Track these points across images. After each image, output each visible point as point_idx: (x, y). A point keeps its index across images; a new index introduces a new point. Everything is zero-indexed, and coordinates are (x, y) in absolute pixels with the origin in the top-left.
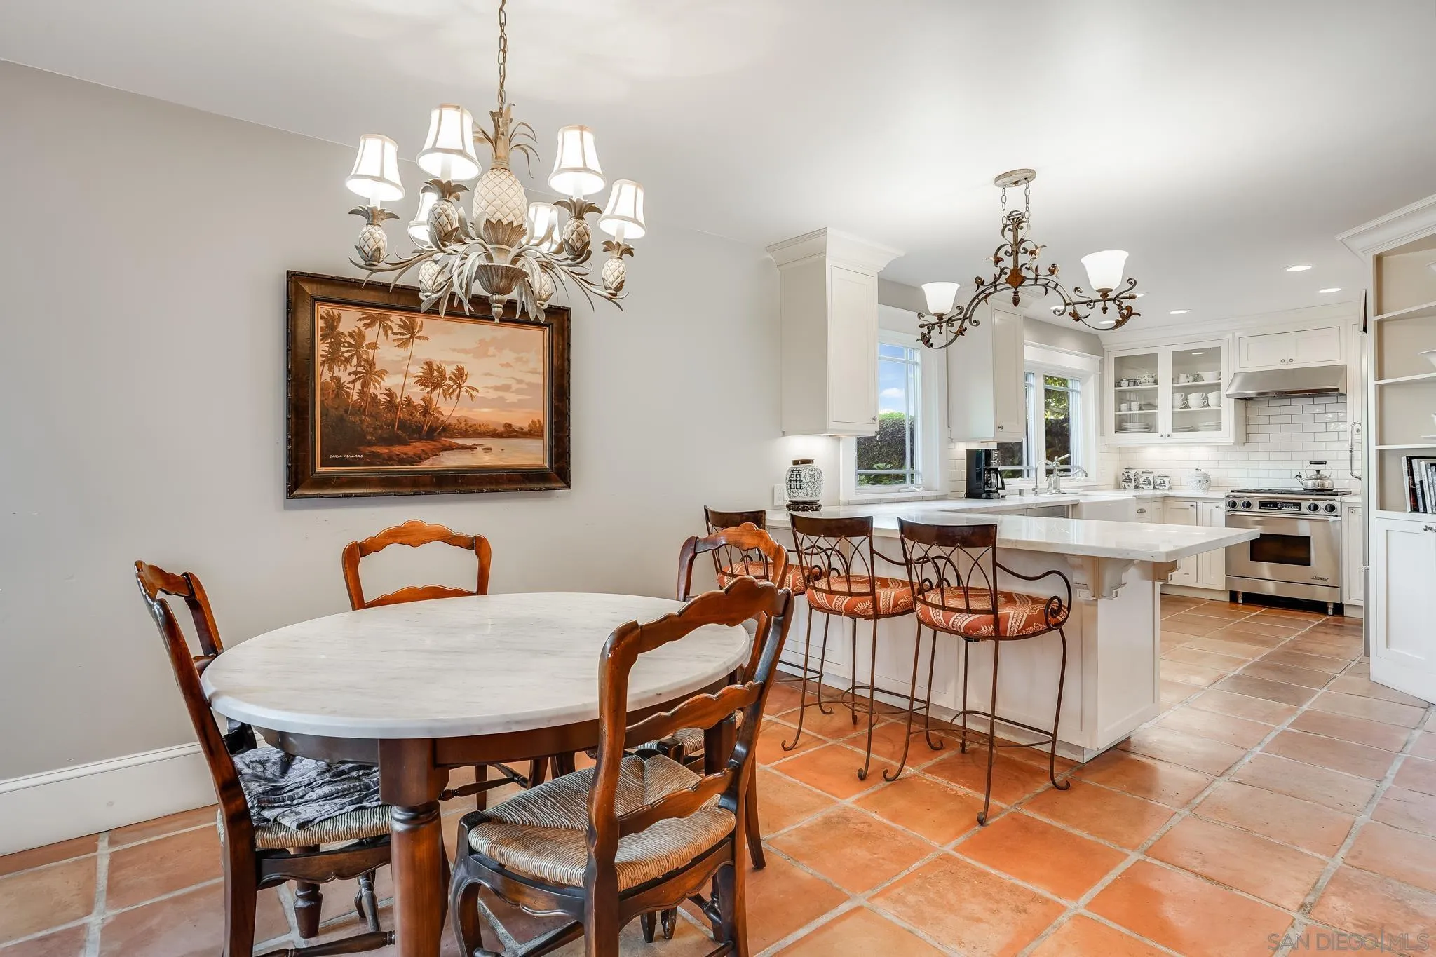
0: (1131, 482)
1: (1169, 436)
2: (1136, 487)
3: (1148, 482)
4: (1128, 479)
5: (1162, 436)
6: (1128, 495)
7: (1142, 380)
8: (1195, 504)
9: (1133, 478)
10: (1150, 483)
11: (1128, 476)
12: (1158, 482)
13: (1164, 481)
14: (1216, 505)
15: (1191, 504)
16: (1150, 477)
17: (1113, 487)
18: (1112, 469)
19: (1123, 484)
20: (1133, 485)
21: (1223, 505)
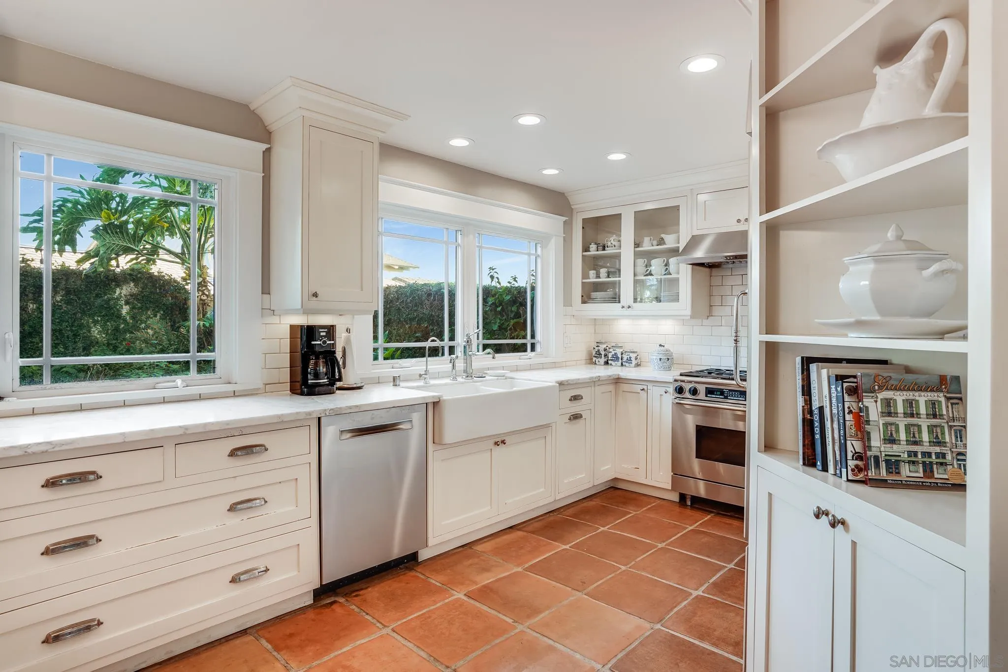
0: (601, 357)
1: (629, 307)
2: (607, 363)
3: (616, 358)
4: (599, 354)
5: (623, 307)
6: (601, 371)
7: (609, 244)
8: (645, 387)
9: (603, 353)
10: (617, 358)
11: (599, 350)
12: (625, 357)
13: (630, 358)
14: (664, 389)
15: (642, 387)
16: (619, 351)
17: (584, 362)
18: (583, 342)
19: (594, 359)
20: (603, 360)
21: (671, 389)
